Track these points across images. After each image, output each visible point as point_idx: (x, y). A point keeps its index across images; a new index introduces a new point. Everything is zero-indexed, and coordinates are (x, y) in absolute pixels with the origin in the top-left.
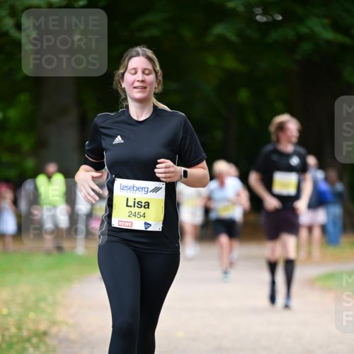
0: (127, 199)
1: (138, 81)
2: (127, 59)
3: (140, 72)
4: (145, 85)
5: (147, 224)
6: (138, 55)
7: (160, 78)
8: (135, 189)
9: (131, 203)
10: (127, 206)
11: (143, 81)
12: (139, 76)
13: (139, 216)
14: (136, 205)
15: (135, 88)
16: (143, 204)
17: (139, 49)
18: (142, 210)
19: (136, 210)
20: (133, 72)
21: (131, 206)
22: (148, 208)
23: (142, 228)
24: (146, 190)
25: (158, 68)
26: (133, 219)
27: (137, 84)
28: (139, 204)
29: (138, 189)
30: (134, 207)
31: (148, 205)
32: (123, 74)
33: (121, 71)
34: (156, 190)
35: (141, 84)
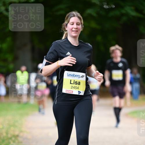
0: (71, 80)
1: (75, 28)
2: (69, 18)
3: (75, 24)
4: (77, 30)
5: (79, 92)
6: (74, 16)
8: (74, 76)
9: (72, 82)
10: (71, 83)
11: (76, 28)
12: (75, 26)
13: (76, 88)
14: (75, 83)
15: (73, 31)
16: (78, 83)
18: (77, 86)
20: (72, 24)
21: (72, 84)
22: (80, 84)
24: (79, 76)
26: (73, 90)
27: (74, 29)
28: (76, 83)
29: (75, 76)
30: (74, 84)
31: (80, 83)
32: (67, 24)
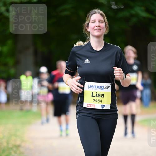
0: (92, 93)
1: (97, 26)
2: (90, 16)
3: (97, 22)
4: (100, 28)
5: (103, 106)
6: (95, 13)
7: (107, 26)
8: (97, 87)
9: (94, 95)
10: (92, 96)
11: (99, 26)
12: (97, 24)
13: (99, 101)
14: (97, 95)
15: (95, 30)
16: (101, 95)
17: (96, 10)
18: (100, 98)
19: (97, 98)
20: (93, 21)
21: (94, 96)
22: (103, 97)
23: (100, 108)
24: (102, 88)
25: (106, 20)
26: (95, 103)
27: (96, 28)
28: (99, 95)
29: (98, 87)
30: (96, 97)
31: (104, 96)
32: (88, 24)
33: (87, 23)
34: (107, 87)
35: (98, 28)
